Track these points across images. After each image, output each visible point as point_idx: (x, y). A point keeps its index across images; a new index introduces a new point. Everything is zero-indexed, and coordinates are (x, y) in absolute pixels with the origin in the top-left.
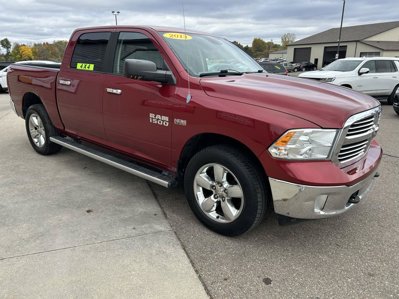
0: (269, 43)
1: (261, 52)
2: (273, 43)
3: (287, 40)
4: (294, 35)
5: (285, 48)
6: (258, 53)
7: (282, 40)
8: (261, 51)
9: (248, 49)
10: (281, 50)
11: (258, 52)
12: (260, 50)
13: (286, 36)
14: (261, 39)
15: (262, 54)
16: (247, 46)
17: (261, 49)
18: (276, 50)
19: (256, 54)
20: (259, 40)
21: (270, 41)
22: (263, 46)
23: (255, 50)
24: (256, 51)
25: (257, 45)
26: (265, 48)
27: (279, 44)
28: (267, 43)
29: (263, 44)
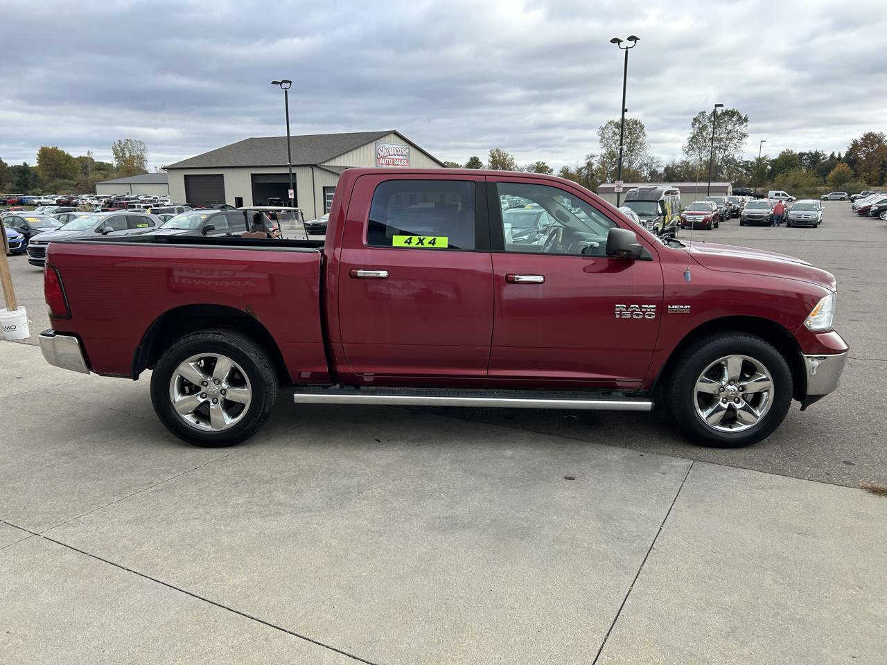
0: (81, 160)
1: (67, 181)
2: (91, 159)
3: (128, 155)
4: (141, 143)
5: (128, 172)
6: (59, 181)
7: (115, 153)
8: (64, 177)
9: (28, 172)
10: (120, 177)
11: (58, 179)
12: (63, 175)
13: (121, 146)
14: (60, 149)
15: (70, 185)
16: (25, 164)
17: (63, 173)
18: (106, 177)
19: (52, 184)
20: (55, 150)
21: (85, 155)
22: (68, 165)
23: (49, 176)
24: (52, 178)
25: (52, 162)
26: (74, 170)
27: (109, 162)
28: (77, 159)
29: (66, 161)
